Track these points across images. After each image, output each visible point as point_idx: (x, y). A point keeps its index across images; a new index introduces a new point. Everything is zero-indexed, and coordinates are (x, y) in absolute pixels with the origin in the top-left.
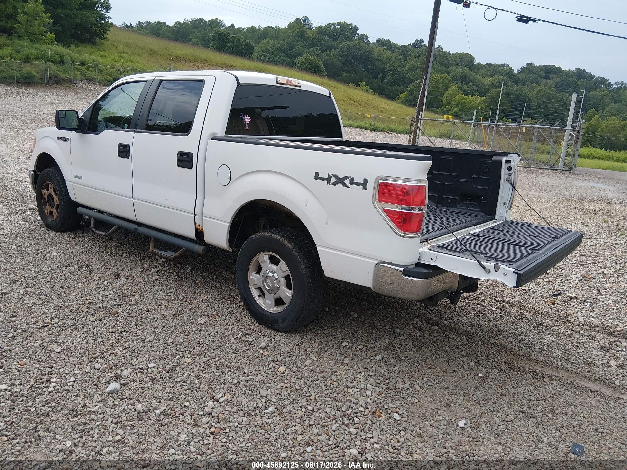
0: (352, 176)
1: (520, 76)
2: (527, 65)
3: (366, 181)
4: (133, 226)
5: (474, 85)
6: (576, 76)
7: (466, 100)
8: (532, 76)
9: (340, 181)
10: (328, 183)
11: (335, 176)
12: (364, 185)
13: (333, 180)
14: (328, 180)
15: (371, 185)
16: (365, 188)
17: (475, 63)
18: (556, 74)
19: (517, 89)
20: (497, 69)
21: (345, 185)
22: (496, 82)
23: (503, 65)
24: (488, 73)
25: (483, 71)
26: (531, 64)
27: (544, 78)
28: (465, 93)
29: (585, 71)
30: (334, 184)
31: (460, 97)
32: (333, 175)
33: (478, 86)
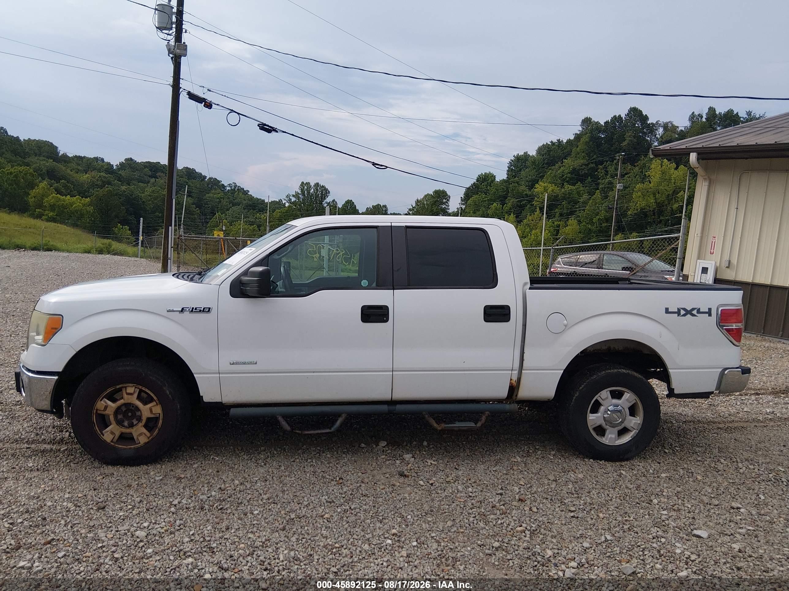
0: (698, 307)
1: (122, 172)
2: (126, 160)
3: (710, 309)
4: (385, 408)
5: (68, 182)
6: (186, 175)
7: (65, 201)
8: (137, 174)
9: (689, 312)
10: (678, 316)
11: (684, 309)
12: (709, 313)
13: (683, 312)
14: (678, 313)
15: (714, 312)
16: (710, 315)
17: (60, 155)
18: (163, 172)
19: (126, 189)
20: (90, 164)
21: (693, 315)
22: (97, 180)
23: (96, 159)
24: (80, 168)
25: (73, 165)
26: (131, 159)
27: (151, 177)
28: (58, 192)
29: (195, 171)
30: (684, 315)
31: (53, 198)
32: (682, 309)
33: (72, 183)
